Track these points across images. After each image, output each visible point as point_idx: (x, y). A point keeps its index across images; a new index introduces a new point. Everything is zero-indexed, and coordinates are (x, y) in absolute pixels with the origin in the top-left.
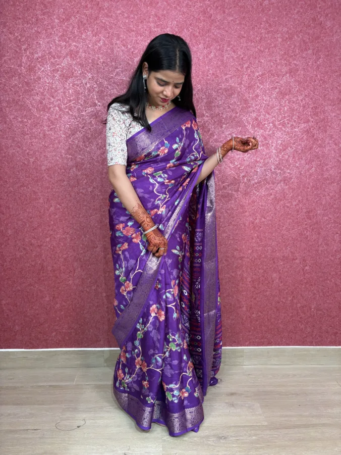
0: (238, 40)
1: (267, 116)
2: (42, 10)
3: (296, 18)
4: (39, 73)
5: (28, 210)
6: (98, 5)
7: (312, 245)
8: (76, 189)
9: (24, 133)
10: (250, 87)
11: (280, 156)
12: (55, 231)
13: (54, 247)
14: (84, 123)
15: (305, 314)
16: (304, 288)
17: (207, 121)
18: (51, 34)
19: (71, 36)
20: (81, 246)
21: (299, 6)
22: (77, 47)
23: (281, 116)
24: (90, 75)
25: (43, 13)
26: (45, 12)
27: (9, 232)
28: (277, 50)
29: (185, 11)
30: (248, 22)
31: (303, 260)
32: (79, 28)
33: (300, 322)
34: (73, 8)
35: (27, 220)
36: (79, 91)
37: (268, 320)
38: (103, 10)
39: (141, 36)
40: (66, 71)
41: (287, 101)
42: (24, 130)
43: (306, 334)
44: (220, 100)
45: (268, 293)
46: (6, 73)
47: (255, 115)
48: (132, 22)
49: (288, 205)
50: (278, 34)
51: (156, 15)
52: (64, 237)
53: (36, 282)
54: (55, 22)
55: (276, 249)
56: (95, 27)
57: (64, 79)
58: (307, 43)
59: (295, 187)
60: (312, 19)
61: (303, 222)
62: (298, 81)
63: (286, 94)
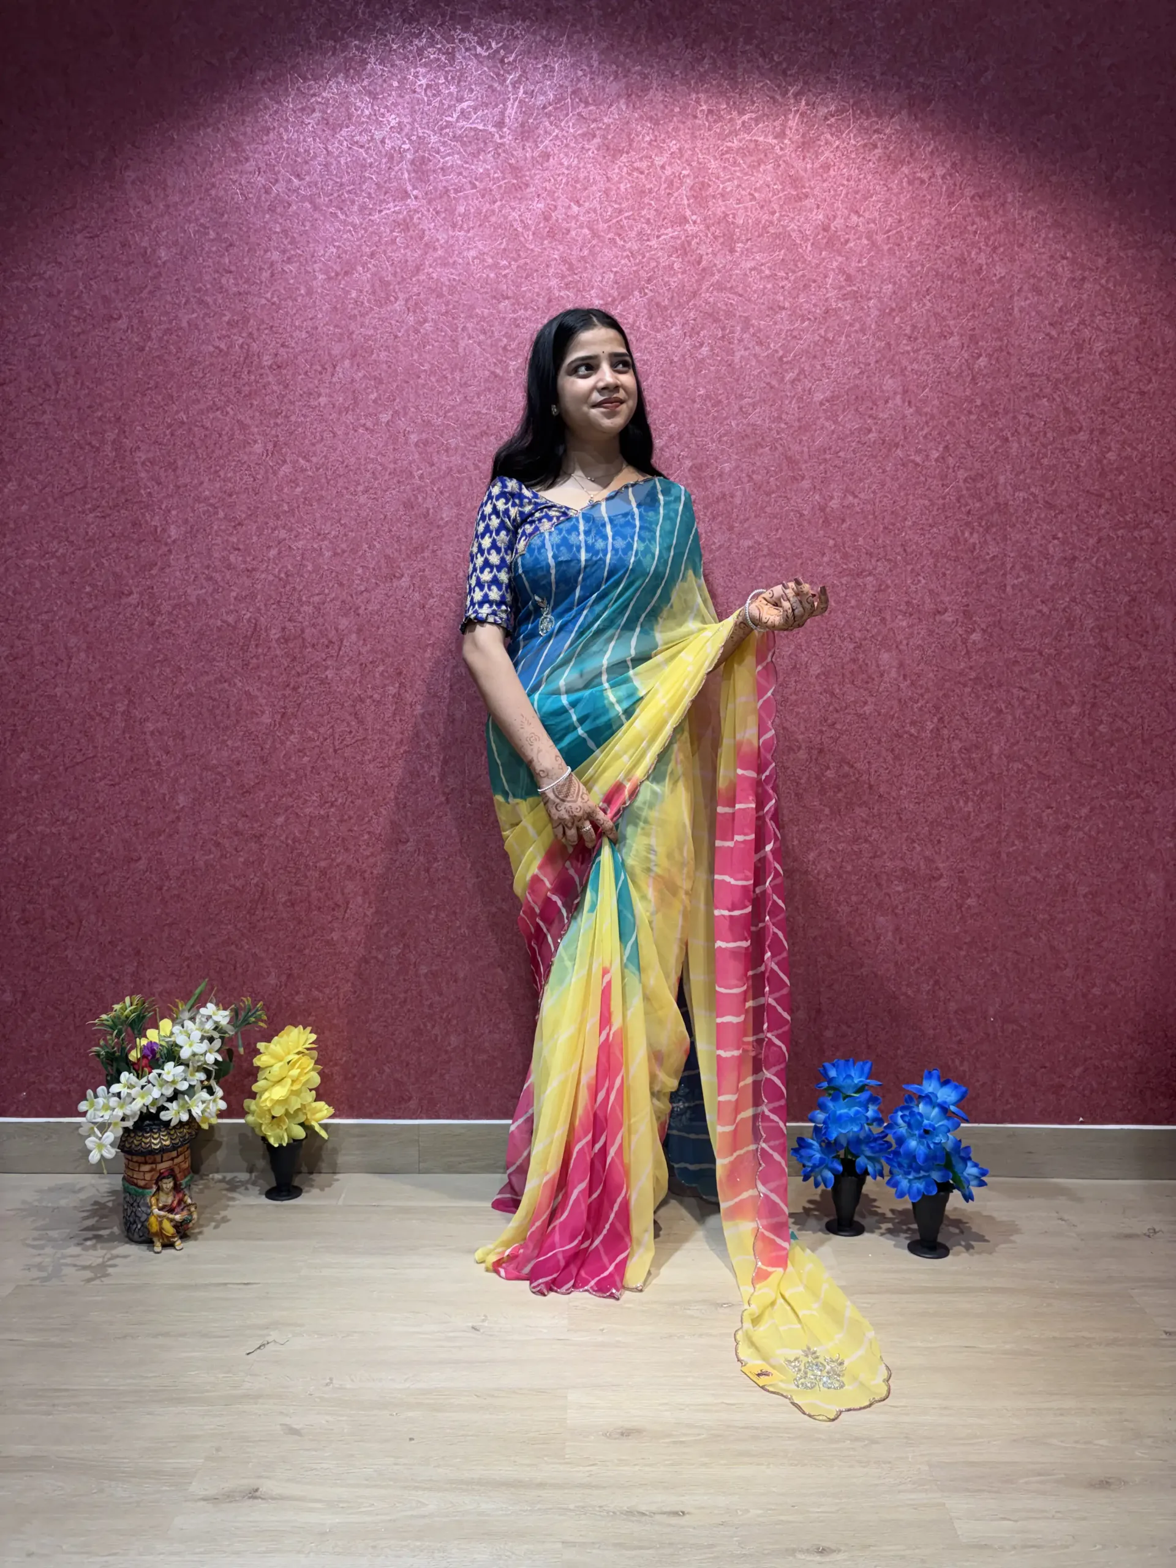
0: (768, 316)
2: (284, 252)
3: (913, 258)
5: (229, 743)
6: (421, 238)
7: (983, 836)
8: (356, 690)
10: (804, 429)
12: (299, 797)
13: (294, 840)
15: (970, 1030)
16: (965, 957)
18: (305, 306)
19: (355, 312)
20: (366, 837)
21: (921, 231)
22: (369, 338)
25: (289, 258)
26: (292, 256)
27: (182, 800)
28: (868, 338)
29: (635, 248)
30: (794, 272)
31: (960, 878)
32: (374, 293)
33: (956, 1053)
34: (360, 246)
35: (229, 767)
37: (869, 1047)
38: (435, 249)
39: (526, 309)
44: (726, 461)
45: (865, 971)
47: (817, 497)
48: (505, 276)
49: (913, 731)
50: (870, 299)
51: (564, 260)
52: (322, 812)
53: (243, 934)
54: (315, 278)
55: (885, 849)
56: (415, 290)
57: (334, 416)
58: (944, 318)
59: (930, 683)
60: (956, 259)
61: (954, 777)
62: (926, 414)
63: (897, 445)
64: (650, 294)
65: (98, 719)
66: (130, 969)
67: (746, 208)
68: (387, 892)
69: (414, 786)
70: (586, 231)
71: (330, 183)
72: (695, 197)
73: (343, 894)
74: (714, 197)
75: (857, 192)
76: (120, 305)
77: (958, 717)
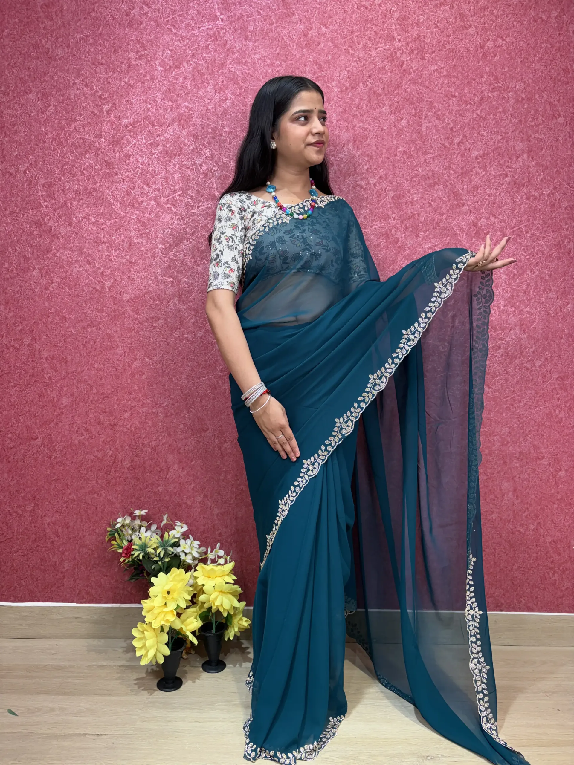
0: (444, 101)
1: (493, 219)
2: (138, 52)
3: (536, 68)
4: (129, 147)
5: (96, 365)
6: (225, 45)
7: (570, 434)
8: (177, 333)
9: (98, 242)
10: (464, 173)
11: (514, 284)
12: (139, 401)
13: (136, 428)
14: (196, 227)
15: (559, 554)
16: (557, 509)
17: (394, 227)
18: (149, 88)
19: (182, 92)
20: (182, 426)
21: (541, 51)
22: (190, 109)
23: (514, 220)
24: (208, 153)
25: (140, 56)
26: (142, 55)
27: (65, 401)
28: (507, 117)
29: (361, 55)
32: (194, 80)
33: (550, 569)
34: (185, 50)
35: (95, 382)
36: (189, 176)
37: (495, 563)
38: (233, 53)
40: (170, 146)
41: (525, 196)
42: (100, 236)
43: (562, 591)
44: (415, 193)
45: (494, 516)
46: (76, 147)
47: (472, 218)
49: (529, 366)
50: (510, 92)
51: (316, 62)
52: (154, 411)
53: (102, 487)
54: (156, 70)
55: (509, 439)
56: (220, 79)
57: (167, 158)
58: (555, 106)
59: (540, 336)
60: (563, 69)
61: (553, 395)
62: (543, 165)
63: (523, 186)
64: (370, 85)
65: (11, 349)
66: (29, 508)
67: (432, 33)
68: (194, 462)
69: (212, 395)
70: (330, 44)
71: (168, 10)
72: (400, 25)
73: (166, 462)
74: (412, 25)
75: (502, 25)
76: (31, 84)
77: (556, 358)
